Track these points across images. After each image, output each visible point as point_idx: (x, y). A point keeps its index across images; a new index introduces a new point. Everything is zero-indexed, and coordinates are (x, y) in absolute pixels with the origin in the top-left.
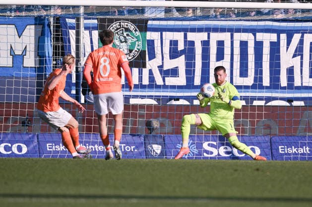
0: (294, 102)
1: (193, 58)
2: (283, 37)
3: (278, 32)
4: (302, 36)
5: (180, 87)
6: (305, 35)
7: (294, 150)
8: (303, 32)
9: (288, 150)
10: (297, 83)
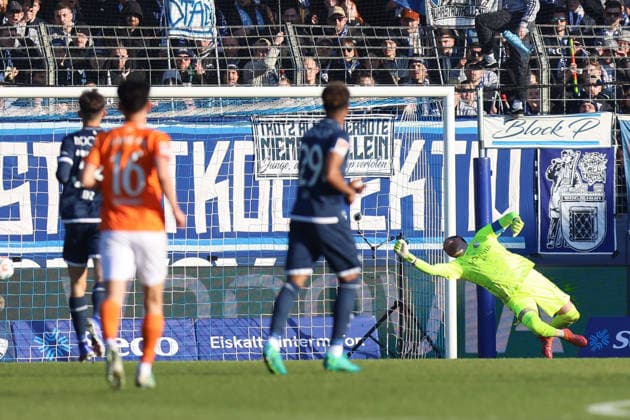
0: (219, 260)
1: (44, 186)
2: (199, 147)
3: (190, 139)
4: (231, 146)
5: (27, 238)
6: (236, 143)
7: (237, 343)
8: (233, 138)
9: (226, 342)
10: (224, 226)
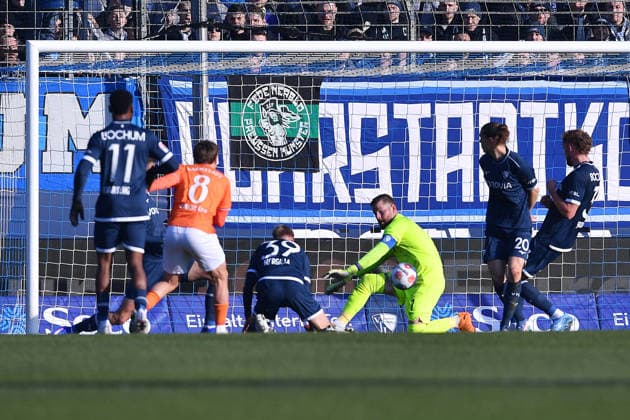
2: (571, 109)
4: (605, 108)
6: (611, 104)
8: (607, 98)
